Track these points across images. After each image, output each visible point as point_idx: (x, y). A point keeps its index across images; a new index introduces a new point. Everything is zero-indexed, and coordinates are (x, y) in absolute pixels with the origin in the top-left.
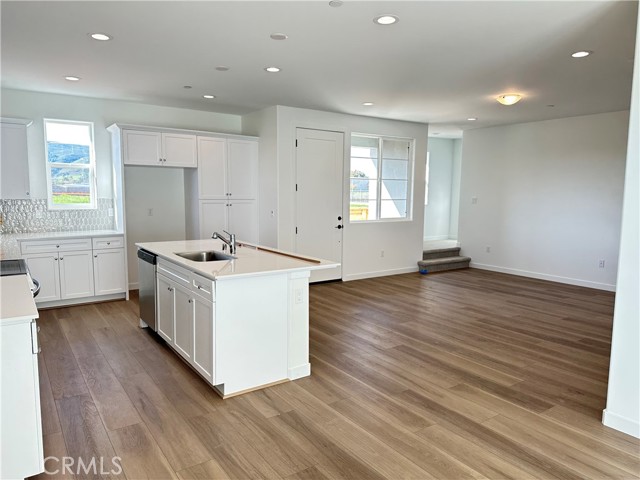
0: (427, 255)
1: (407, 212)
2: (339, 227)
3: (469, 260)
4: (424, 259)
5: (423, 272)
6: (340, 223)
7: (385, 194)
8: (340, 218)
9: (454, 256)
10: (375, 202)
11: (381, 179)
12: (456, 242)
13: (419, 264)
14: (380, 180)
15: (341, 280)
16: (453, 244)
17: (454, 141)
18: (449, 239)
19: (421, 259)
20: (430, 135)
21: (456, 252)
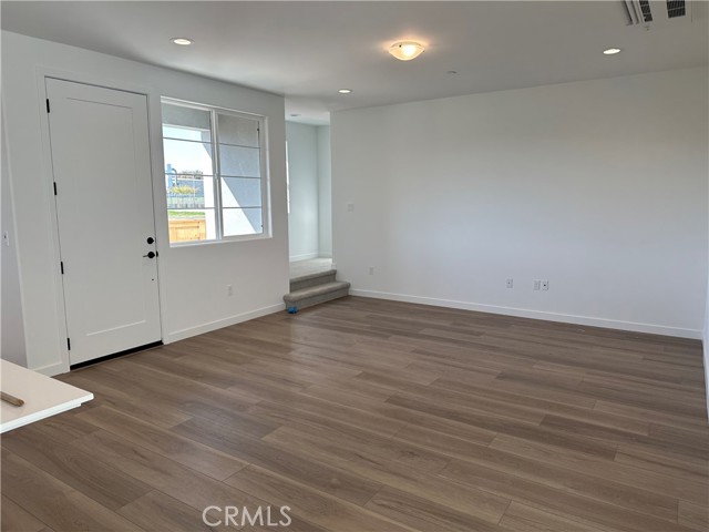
0: (296, 285)
1: (265, 226)
2: (151, 255)
3: (347, 287)
4: (291, 291)
5: (292, 311)
6: (151, 248)
7: (228, 198)
8: (150, 241)
9: (329, 282)
10: (213, 211)
11: (219, 176)
12: (330, 260)
13: (286, 299)
14: (217, 177)
15: (160, 343)
16: (326, 264)
17: (316, 129)
18: (319, 257)
19: (286, 291)
20: (288, 117)
21: (330, 276)
